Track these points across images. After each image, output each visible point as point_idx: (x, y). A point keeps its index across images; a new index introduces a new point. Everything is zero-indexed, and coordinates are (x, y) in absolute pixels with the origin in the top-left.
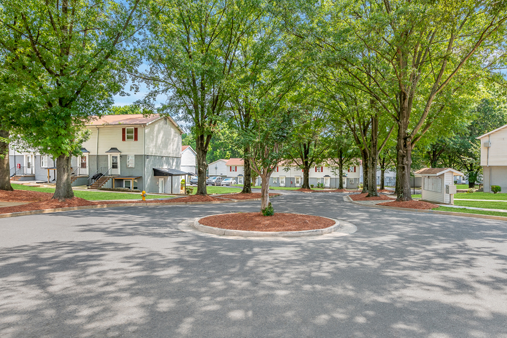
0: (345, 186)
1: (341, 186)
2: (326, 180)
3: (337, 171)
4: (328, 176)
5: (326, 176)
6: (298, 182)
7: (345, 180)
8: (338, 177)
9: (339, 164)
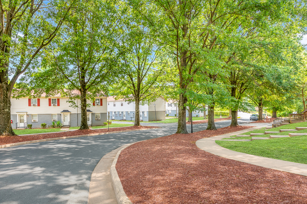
0: (89, 123)
1: (84, 126)
2: (65, 116)
3: (78, 102)
4: (67, 111)
5: (64, 111)
6: (21, 121)
7: (89, 116)
8: (79, 111)
9: (80, 90)
